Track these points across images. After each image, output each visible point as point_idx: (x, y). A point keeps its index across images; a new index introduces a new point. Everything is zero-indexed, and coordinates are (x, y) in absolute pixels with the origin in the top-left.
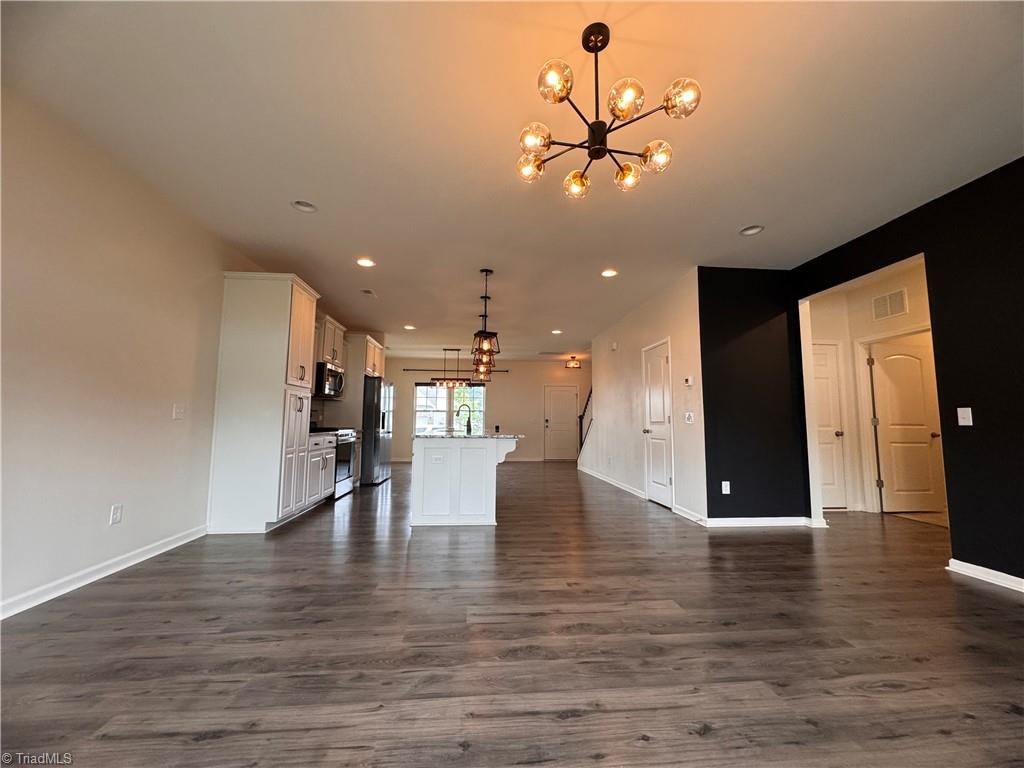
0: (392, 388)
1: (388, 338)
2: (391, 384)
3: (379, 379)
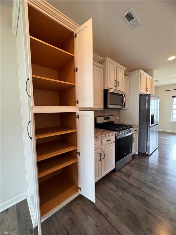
0: (159, 100)
1: (156, 72)
2: (158, 98)
3: (149, 95)
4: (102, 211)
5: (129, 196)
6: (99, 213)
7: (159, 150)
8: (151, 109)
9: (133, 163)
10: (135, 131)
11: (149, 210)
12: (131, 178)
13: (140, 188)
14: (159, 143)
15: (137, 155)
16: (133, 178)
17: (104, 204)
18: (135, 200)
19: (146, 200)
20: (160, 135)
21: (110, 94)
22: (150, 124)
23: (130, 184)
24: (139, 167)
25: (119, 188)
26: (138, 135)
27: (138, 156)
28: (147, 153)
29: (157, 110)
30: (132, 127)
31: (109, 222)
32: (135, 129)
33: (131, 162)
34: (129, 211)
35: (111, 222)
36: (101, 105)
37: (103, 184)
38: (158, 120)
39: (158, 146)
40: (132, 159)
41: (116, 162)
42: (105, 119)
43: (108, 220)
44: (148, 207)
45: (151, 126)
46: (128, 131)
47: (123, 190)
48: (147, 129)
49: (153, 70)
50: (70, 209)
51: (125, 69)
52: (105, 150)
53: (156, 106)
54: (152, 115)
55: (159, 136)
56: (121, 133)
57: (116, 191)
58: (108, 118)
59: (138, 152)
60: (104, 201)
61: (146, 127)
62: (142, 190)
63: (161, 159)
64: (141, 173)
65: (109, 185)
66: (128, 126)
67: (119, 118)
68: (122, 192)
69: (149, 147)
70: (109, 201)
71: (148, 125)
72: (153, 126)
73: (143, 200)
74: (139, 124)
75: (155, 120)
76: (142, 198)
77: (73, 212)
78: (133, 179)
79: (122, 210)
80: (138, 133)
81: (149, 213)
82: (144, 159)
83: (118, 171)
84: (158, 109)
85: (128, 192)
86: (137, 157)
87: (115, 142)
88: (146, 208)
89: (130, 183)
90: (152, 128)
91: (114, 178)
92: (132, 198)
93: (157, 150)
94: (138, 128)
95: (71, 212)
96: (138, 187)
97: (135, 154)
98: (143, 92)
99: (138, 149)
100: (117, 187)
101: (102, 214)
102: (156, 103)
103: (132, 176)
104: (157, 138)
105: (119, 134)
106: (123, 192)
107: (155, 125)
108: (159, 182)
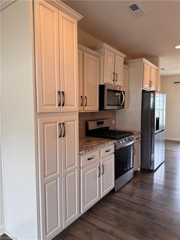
4: (106, 230)
5: (134, 213)
6: (104, 232)
7: (165, 165)
8: (156, 108)
9: (135, 181)
10: (137, 139)
11: (154, 221)
12: (134, 197)
13: (144, 205)
14: (165, 156)
15: (139, 172)
16: (136, 196)
17: (108, 223)
18: (140, 216)
19: (151, 214)
20: (167, 145)
21: (107, 91)
22: (154, 130)
23: (133, 203)
24: (142, 185)
25: (122, 208)
26: (140, 145)
27: (141, 173)
28: (151, 168)
29: (163, 110)
30: (133, 135)
31: (115, 236)
32: (137, 137)
33: (133, 181)
34: (134, 225)
35: (117, 236)
36: (96, 106)
37: (102, 206)
38: (165, 124)
39: (164, 160)
40: (134, 177)
41: (115, 179)
42: (98, 123)
43: (114, 236)
44: (153, 219)
45: (155, 133)
46: (129, 139)
47: (126, 209)
48: (151, 137)
49: (158, 57)
50: (69, 233)
51: (125, 56)
52: (104, 164)
53: (161, 103)
54: (157, 118)
55: (165, 146)
56: (121, 142)
57: (119, 211)
58: (102, 123)
59: (140, 168)
60: (107, 221)
61: (150, 135)
62: (147, 206)
63: (167, 175)
64: (145, 191)
65: (109, 206)
66: (128, 132)
67: (114, 123)
68: (125, 211)
69: (153, 161)
70: (112, 220)
71: (153, 131)
72: (158, 133)
73: (148, 214)
74: (141, 131)
75: (161, 124)
76: (147, 213)
77: (73, 236)
78: (136, 198)
79: (127, 226)
80: (140, 142)
81: (154, 223)
82: (147, 176)
83: (118, 191)
84: (165, 108)
85: (132, 210)
86: (139, 174)
87: (115, 153)
88: (152, 220)
89: (133, 201)
90: (157, 135)
91: (114, 199)
92: (137, 215)
93: (163, 164)
94: (140, 136)
95: (72, 236)
96: (142, 204)
97: (136, 170)
98: (146, 87)
99: (140, 164)
100: (119, 207)
101: (107, 232)
102: (161, 100)
103: (135, 194)
104: (163, 150)
105: (119, 143)
106: (127, 211)
107: (160, 132)
108: (164, 197)
